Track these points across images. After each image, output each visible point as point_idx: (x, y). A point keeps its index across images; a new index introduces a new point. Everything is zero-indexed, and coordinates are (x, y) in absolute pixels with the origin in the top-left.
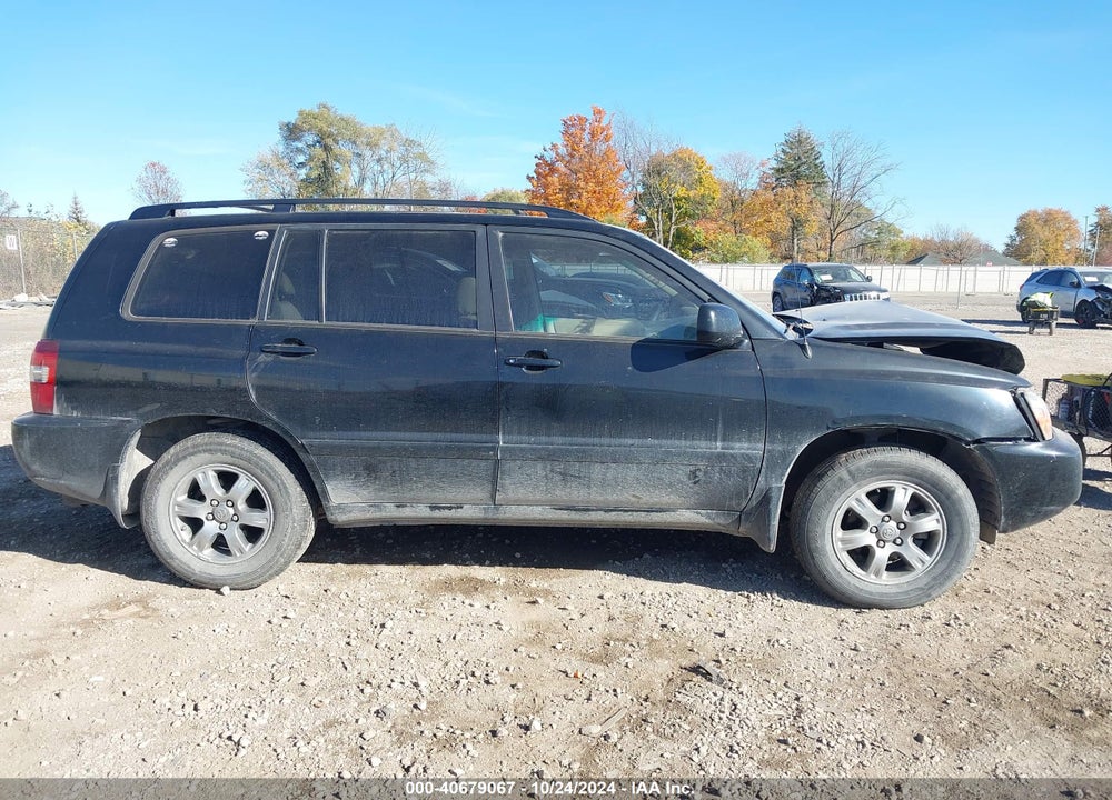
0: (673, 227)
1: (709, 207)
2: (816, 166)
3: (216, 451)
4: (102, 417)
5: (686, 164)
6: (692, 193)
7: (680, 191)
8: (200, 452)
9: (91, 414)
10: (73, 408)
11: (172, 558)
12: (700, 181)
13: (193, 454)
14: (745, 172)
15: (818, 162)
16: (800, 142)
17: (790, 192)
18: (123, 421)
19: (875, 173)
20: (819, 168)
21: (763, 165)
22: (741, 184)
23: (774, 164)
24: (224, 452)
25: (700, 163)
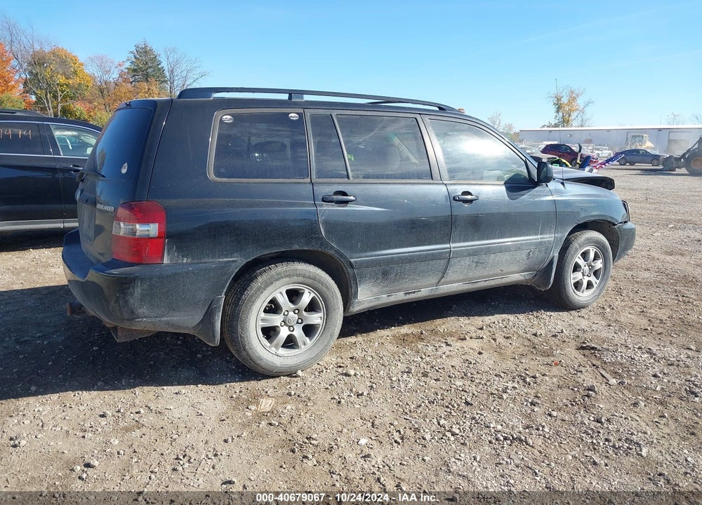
0: (60, 105)
1: (85, 93)
2: (159, 69)
3: (293, 276)
4: (211, 260)
5: (64, 61)
6: (71, 82)
7: (62, 80)
8: (282, 277)
9: (201, 259)
10: (183, 256)
11: (261, 359)
12: (75, 72)
13: (277, 280)
14: (107, 69)
15: (160, 66)
16: (146, 52)
17: (145, 85)
18: (229, 261)
19: (196, 77)
20: (161, 71)
21: (120, 65)
22: (106, 77)
23: (128, 65)
24: (299, 275)
25: (75, 60)
